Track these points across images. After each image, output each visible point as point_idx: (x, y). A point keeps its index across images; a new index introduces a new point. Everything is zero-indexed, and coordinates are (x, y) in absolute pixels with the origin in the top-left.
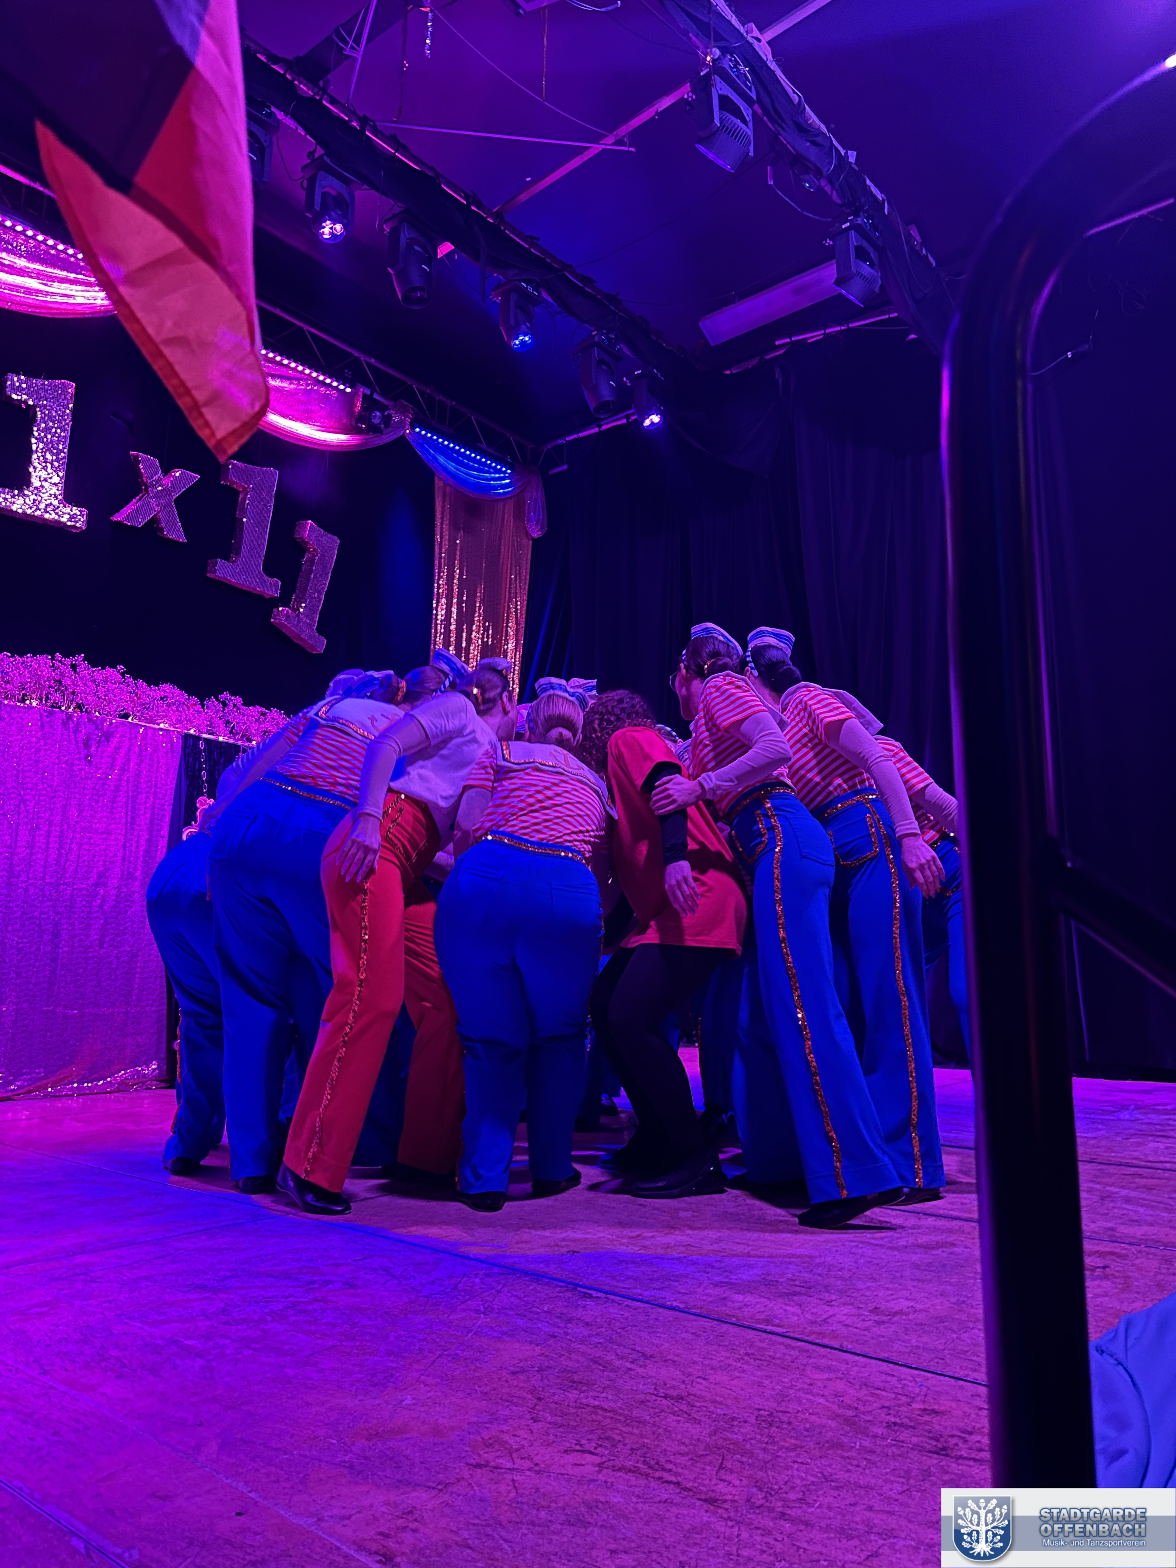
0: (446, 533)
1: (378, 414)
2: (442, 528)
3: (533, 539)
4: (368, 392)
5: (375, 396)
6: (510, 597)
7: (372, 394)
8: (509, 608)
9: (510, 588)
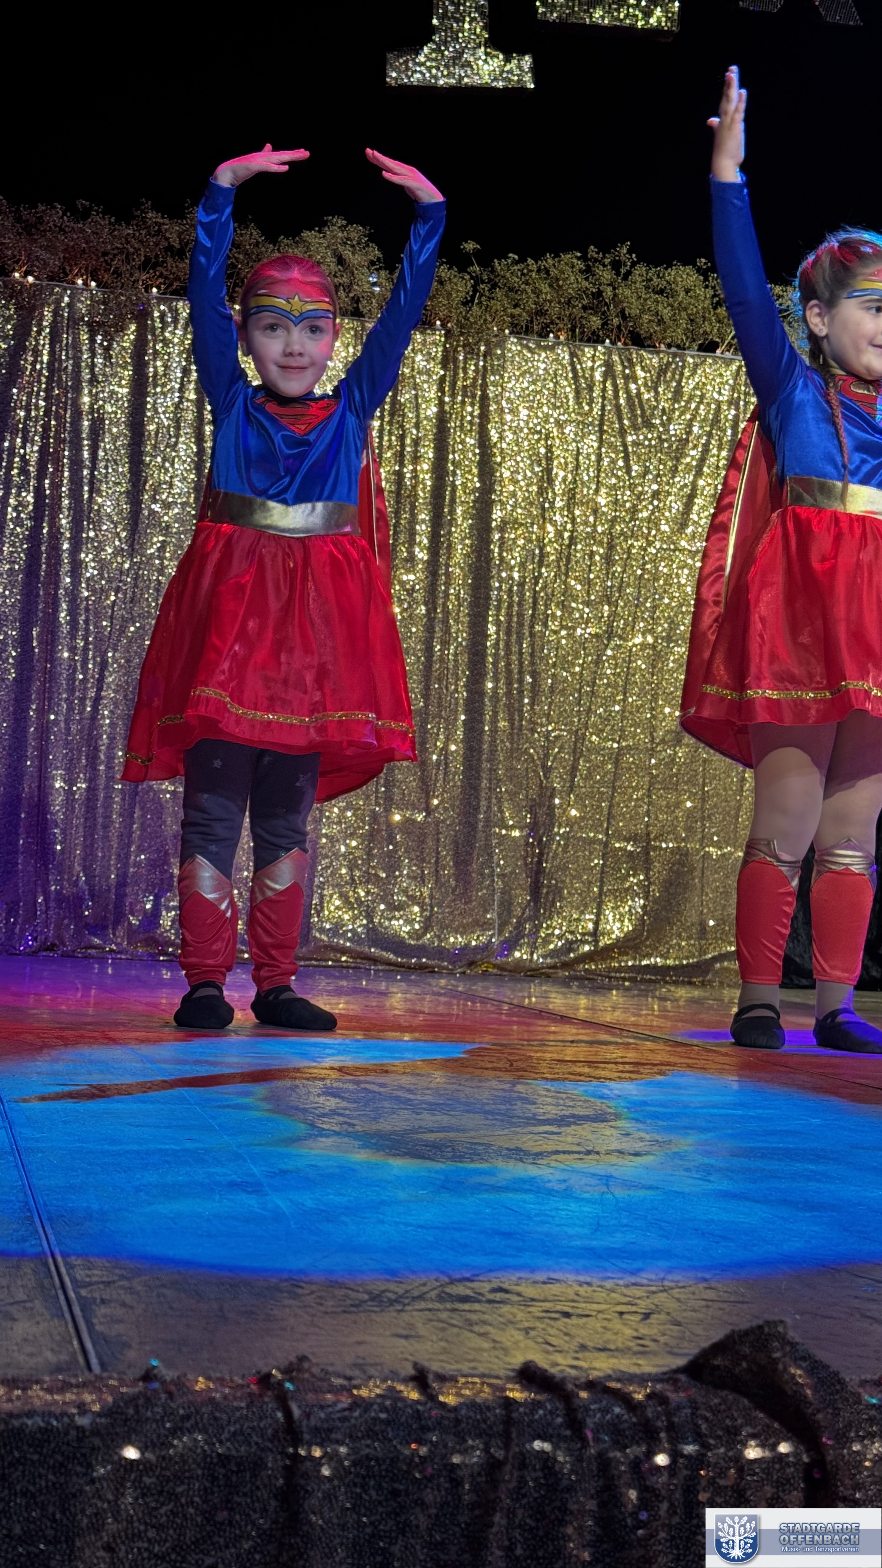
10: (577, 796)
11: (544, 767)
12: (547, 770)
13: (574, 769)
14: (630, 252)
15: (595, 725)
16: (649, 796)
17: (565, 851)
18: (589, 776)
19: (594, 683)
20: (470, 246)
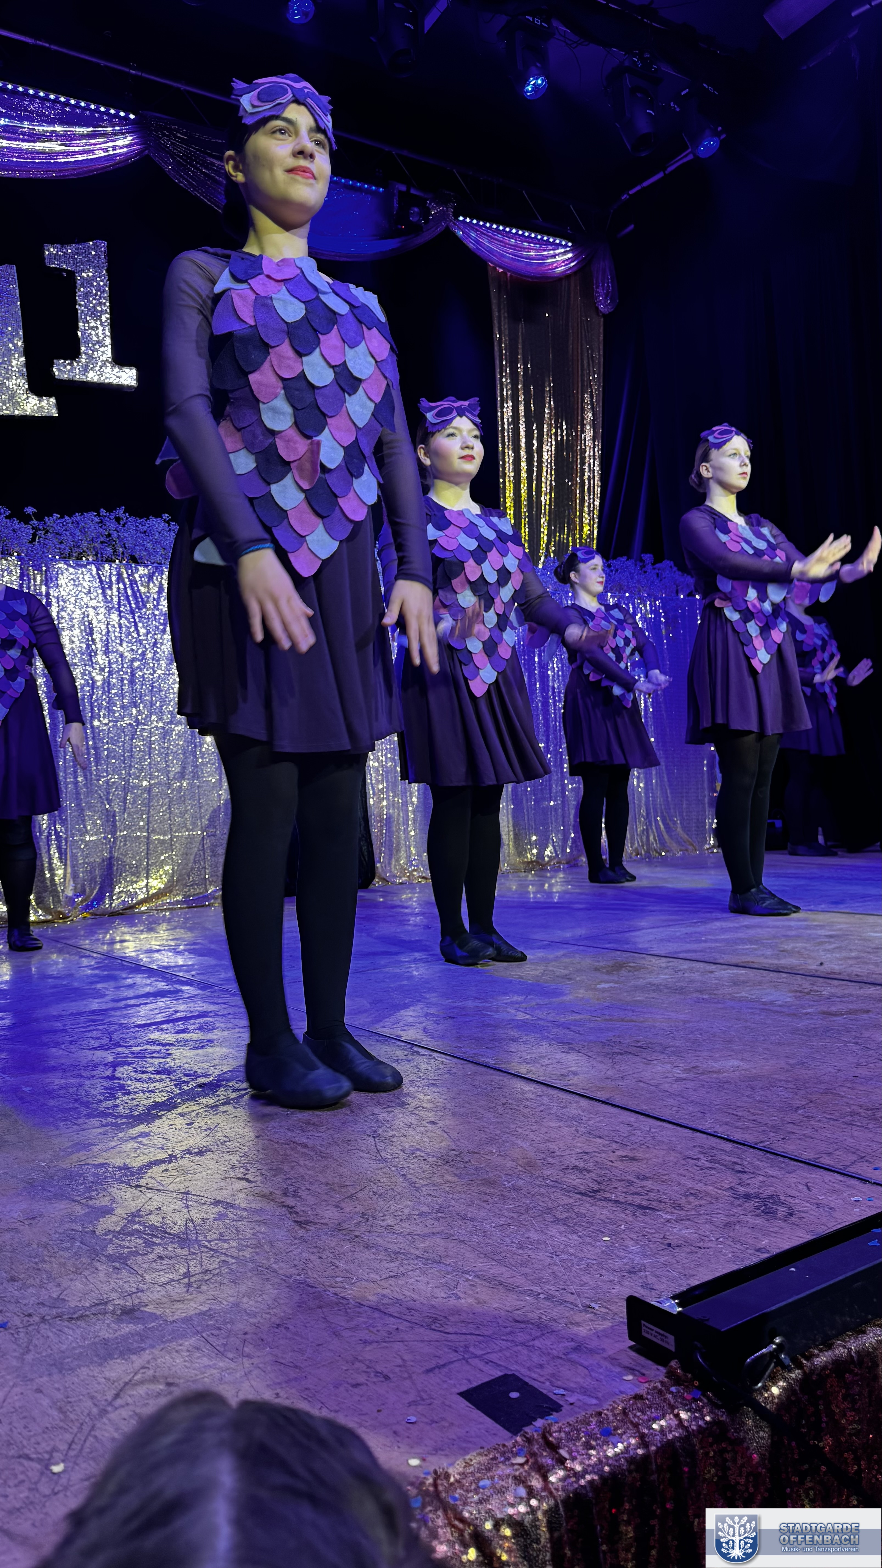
0: (505, 327)
1: (416, 210)
2: (500, 323)
3: (604, 316)
4: (403, 188)
5: (413, 191)
6: (583, 386)
7: (408, 190)
8: (583, 398)
9: (583, 375)
10: (129, 814)
11: (108, 799)
12: (110, 802)
13: (125, 799)
14: (124, 512)
15: (134, 774)
16: (170, 809)
17: (125, 845)
18: (135, 802)
19: (132, 751)
20: (30, 510)
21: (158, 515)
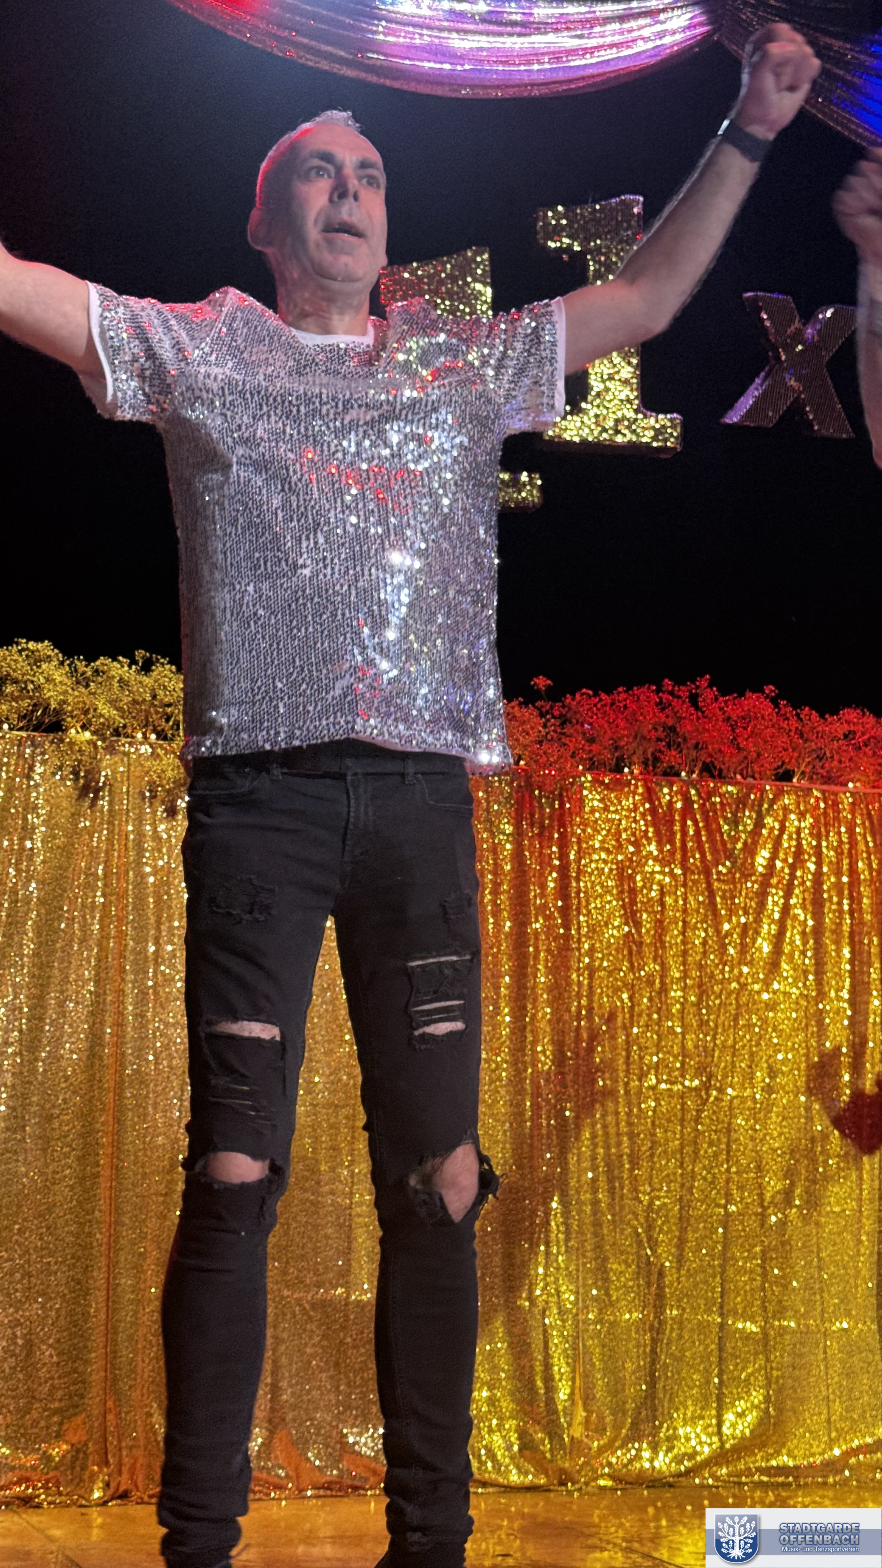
10: (688, 1272)
11: (652, 1241)
12: (654, 1245)
13: (682, 1241)
14: (710, 686)
16: (763, 1267)
17: (680, 1337)
19: (696, 1143)
20: (541, 682)
21: (759, 689)
